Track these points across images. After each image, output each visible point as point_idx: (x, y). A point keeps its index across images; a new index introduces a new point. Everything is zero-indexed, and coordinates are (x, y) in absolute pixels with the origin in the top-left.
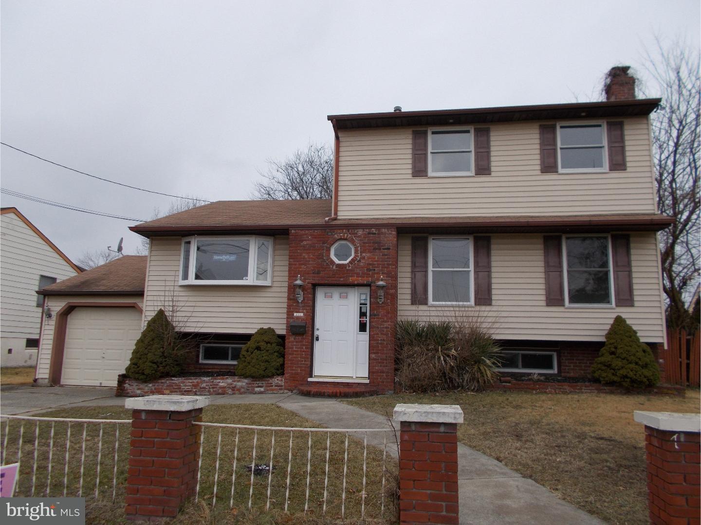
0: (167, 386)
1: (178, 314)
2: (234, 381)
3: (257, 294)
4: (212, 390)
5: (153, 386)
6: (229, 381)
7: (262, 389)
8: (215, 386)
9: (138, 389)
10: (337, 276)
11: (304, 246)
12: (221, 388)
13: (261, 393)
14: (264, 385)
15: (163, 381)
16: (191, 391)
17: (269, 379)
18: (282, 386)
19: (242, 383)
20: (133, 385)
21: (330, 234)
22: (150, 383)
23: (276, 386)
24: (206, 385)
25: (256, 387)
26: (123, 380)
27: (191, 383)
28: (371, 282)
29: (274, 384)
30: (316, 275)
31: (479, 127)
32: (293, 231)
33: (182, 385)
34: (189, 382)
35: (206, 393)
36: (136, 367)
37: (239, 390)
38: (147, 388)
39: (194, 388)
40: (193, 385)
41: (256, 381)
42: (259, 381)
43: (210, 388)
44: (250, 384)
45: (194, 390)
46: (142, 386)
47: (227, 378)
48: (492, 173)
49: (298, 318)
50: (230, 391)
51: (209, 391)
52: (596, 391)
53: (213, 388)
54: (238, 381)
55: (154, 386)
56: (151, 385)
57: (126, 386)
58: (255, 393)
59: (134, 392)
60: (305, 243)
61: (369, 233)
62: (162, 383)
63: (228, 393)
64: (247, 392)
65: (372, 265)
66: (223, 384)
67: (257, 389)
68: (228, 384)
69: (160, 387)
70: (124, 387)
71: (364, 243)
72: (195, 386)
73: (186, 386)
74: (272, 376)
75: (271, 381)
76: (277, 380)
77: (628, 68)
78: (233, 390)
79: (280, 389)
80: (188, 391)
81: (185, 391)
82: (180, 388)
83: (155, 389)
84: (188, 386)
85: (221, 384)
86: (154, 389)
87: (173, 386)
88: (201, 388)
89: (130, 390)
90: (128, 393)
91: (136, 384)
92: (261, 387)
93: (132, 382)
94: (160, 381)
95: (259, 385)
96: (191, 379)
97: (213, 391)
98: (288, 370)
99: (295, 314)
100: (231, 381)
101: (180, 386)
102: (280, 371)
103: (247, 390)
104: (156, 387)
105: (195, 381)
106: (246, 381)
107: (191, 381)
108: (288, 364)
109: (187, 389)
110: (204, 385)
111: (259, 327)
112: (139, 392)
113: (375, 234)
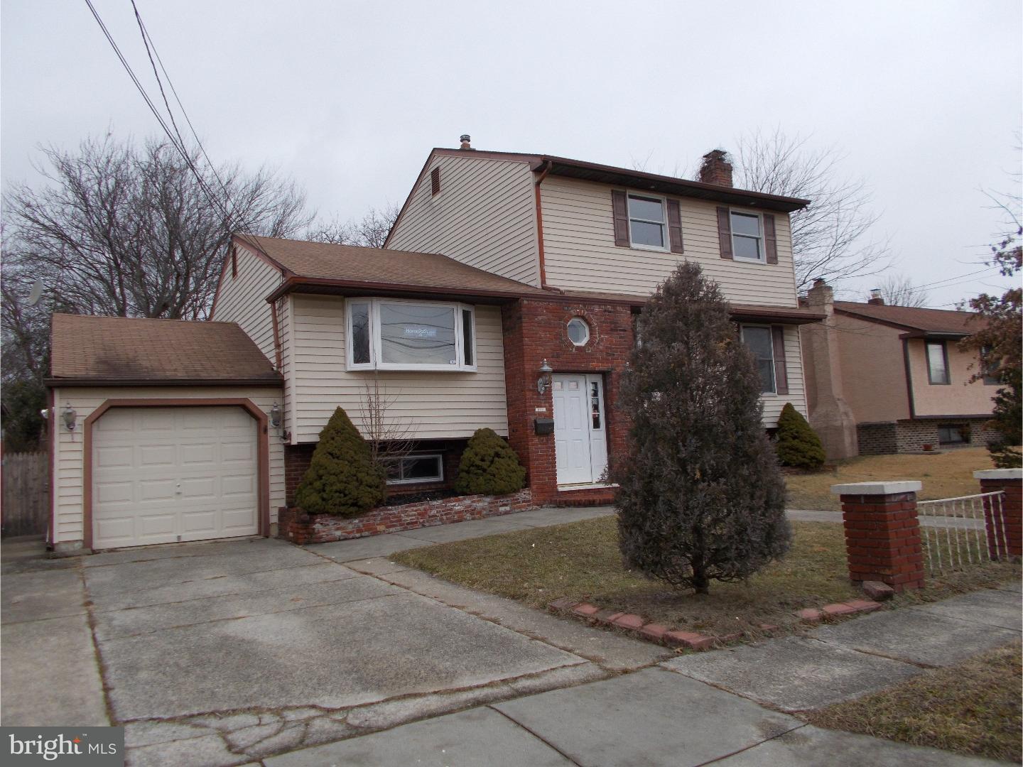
0: (381, 519)
1: (386, 414)
2: (473, 502)
3: (459, 384)
4: (444, 517)
5: (360, 521)
6: (467, 502)
7: (508, 508)
8: (448, 512)
9: (338, 529)
10: (578, 361)
11: (539, 323)
12: (456, 513)
13: (506, 513)
14: (510, 502)
15: (375, 513)
16: (416, 522)
17: (514, 494)
18: (529, 501)
19: (483, 503)
20: (328, 525)
21: (566, 308)
22: (356, 518)
23: (524, 502)
24: (437, 512)
25: (501, 506)
26: (310, 518)
27: (416, 511)
28: (612, 369)
29: (520, 500)
30: (554, 359)
31: (672, 199)
32: (525, 302)
33: (403, 515)
34: (413, 511)
35: (438, 523)
36: (342, 495)
37: (480, 513)
38: (351, 526)
39: (420, 517)
40: (419, 514)
41: (499, 499)
42: (503, 497)
43: (442, 515)
44: (492, 503)
45: (421, 521)
46: (342, 524)
47: (464, 499)
48: (685, 252)
49: (540, 414)
50: (468, 516)
51: (441, 520)
52: (789, 474)
53: (446, 514)
54: (479, 501)
55: (362, 521)
56: (357, 521)
57: (317, 526)
58: (500, 514)
59: (331, 534)
60: (540, 318)
61: (605, 311)
62: (374, 516)
63: (466, 520)
64: (489, 515)
65: (611, 348)
66: (459, 507)
67: (502, 509)
68: (466, 507)
69: (371, 522)
70: (314, 529)
71: (601, 322)
72: (422, 515)
73: (408, 516)
74: (516, 491)
75: (517, 496)
76: (524, 495)
77: (725, 153)
78: (472, 514)
79: (528, 505)
80: (412, 523)
81: (408, 524)
82: (401, 520)
83: (364, 525)
84: (412, 516)
85: (457, 508)
86: (361, 526)
87: (389, 518)
88: (430, 517)
89: (324, 531)
90: (321, 538)
91: (333, 522)
92: (506, 505)
93: (327, 521)
94: (371, 514)
95: (504, 502)
96: (415, 506)
97: (447, 519)
98: (535, 482)
99: (537, 410)
100: (469, 502)
101: (401, 516)
102: (527, 483)
103: (490, 511)
104: (365, 522)
105: (421, 507)
106: (488, 499)
107: (415, 509)
108: (533, 472)
109: (411, 519)
110: (434, 512)
111: (477, 427)
112: (338, 533)
113: (610, 312)
